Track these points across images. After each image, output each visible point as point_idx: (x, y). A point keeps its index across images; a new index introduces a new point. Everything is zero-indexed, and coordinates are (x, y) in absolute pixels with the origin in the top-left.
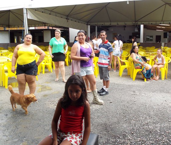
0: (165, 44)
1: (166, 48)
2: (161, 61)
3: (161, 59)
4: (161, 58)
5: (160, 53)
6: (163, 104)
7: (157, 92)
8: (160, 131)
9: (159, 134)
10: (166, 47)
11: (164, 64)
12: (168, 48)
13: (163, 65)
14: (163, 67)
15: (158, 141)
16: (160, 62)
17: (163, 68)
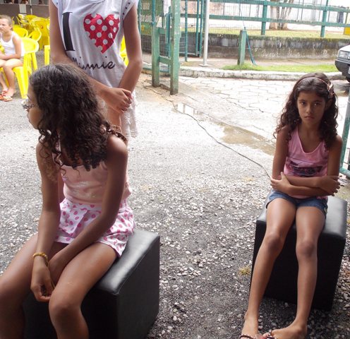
0: (29, 7)
1: (31, 19)
2: (11, 49)
3: (10, 44)
4: (11, 41)
5: (7, 27)
6: (26, 158)
7: (9, 130)
8: (17, 223)
9: (15, 230)
10: (31, 16)
11: (23, 58)
12: (37, 18)
13: (19, 59)
14: (21, 66)
15: (13, 247)
16: (11, 53)
17: (20, 68)
